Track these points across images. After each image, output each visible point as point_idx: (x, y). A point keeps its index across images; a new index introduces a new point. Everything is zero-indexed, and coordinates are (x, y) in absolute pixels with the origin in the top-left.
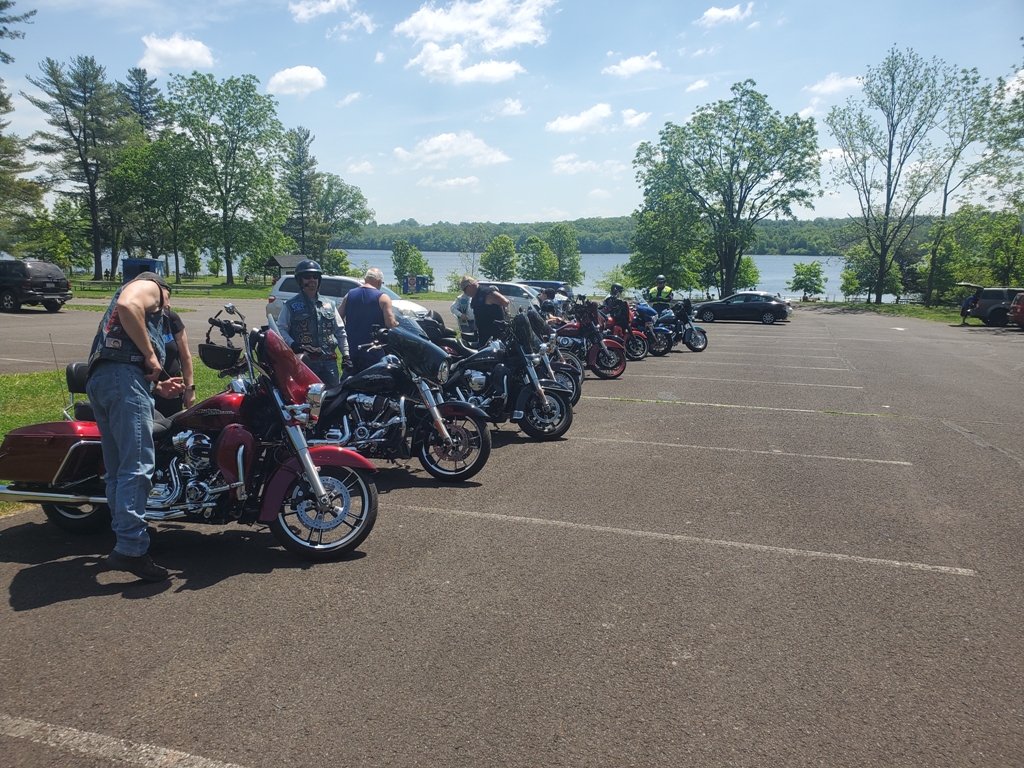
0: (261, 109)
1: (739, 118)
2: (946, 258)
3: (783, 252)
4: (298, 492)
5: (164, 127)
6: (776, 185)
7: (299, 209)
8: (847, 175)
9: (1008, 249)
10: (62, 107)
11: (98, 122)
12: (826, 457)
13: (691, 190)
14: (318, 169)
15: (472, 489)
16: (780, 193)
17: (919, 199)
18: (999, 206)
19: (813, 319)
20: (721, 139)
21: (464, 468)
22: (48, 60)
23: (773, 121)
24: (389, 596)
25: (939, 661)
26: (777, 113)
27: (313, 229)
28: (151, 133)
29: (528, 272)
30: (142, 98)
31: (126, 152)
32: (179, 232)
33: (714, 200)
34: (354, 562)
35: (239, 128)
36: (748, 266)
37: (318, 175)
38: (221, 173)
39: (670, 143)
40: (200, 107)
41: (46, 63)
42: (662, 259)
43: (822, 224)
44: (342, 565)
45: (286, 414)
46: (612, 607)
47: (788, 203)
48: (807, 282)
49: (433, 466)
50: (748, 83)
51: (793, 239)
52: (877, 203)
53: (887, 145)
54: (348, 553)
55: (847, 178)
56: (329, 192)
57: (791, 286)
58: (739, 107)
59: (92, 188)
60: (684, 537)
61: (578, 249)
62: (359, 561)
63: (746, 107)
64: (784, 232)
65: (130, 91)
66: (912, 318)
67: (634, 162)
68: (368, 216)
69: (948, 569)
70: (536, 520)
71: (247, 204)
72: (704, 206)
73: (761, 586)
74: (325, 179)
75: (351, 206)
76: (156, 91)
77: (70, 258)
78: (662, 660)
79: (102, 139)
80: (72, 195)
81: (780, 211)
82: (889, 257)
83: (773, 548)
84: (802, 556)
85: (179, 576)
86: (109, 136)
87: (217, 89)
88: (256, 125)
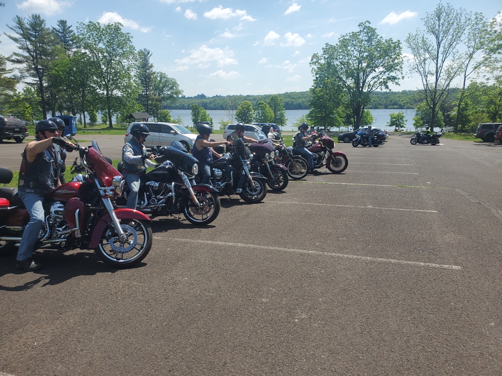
0: (124, 40)
1: (362, 41)
2: (465, 109)
3: (386, 108)
4: (109, 233)
5: (76, 50)
6: (381, 74)
7: (146, 89)
8: (416, 68)
9: (495, 104)
10: (24, 40)
11: (43, 48)
12: (394, 209)
13: (338, 77)
14: (154, 69)
15: (210, 229)
16: (383, 78)
17: (452, 79)
18: (491, 83)
19: (399, 140)
20: (353, 51)
21: (206, 218)
22: (17, 16)
23: (379, 41)
24: (154, 286)
25: (436, 316)
26: (381, 37)
27: (153, 100)
28: (70, 53)
29: (259, 119)
30: (65, 35)
31: (57, 62)
32: (85, 102)
33: (350, 82)
34: (140, 268)
35: (113, 50)
36: (368, 115)
37: (154, 73)
38: (105, 73)
39: (328, 54)
40: (93, 39)
41: (16, 18)
42: (325, 111)
43: (405, 93)
44: (133, 270)
45: (102, 192)
46: (269, 290)
47: (387, 83)
48: (396, 122)
49: (191, 218)
50: (367, 23)
51: (391, 101)
52: (431, 82)
53: (436, 53)
54: (137, 264)
55: (416, 70)
56: (160, 81)
57: (389, 124)
58: (362, 35)
59: (41, 81)
60: (314, 252)
61: (284, 107)
62: (142, 268)
63: (366, 35)
64: (387, 98)
65: (59, 31)
66: (448, 139)
67: (310, 63)
68: (180, 93)
69: (448, 266)
70: (239, 245)
71: (119, 88)
72: (345, 85)
73: (349, 277)
74: (159, 75)
75: (171, 88)
76: (72, 31)
77: (32, 116)
78: (290, 319)
79: (45, 55)
80: (32, 84)
81: (383, 87)
82: (437, 109)
83: (359, 257)
84: (374, 261)
85: (46, 278)
86: (49, 54)
87: (102, 29)
88: (122, 48)
